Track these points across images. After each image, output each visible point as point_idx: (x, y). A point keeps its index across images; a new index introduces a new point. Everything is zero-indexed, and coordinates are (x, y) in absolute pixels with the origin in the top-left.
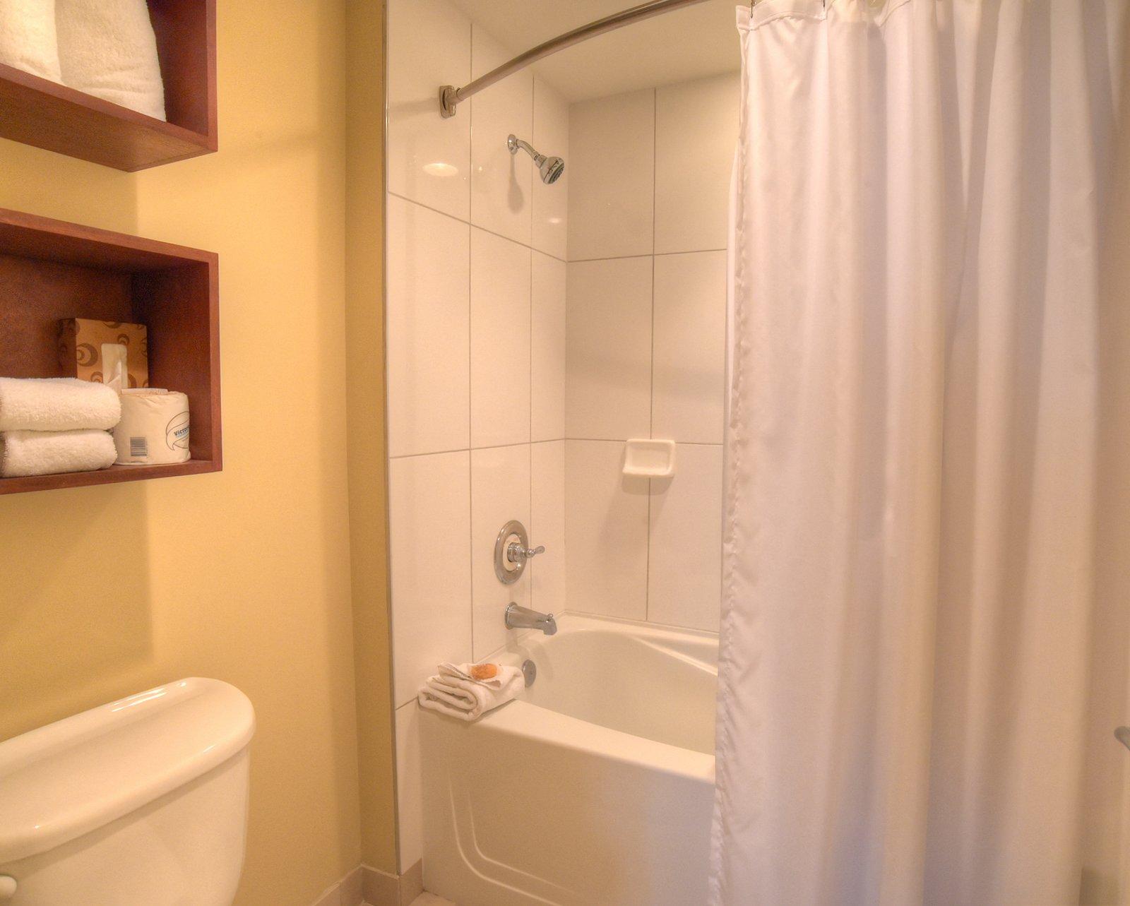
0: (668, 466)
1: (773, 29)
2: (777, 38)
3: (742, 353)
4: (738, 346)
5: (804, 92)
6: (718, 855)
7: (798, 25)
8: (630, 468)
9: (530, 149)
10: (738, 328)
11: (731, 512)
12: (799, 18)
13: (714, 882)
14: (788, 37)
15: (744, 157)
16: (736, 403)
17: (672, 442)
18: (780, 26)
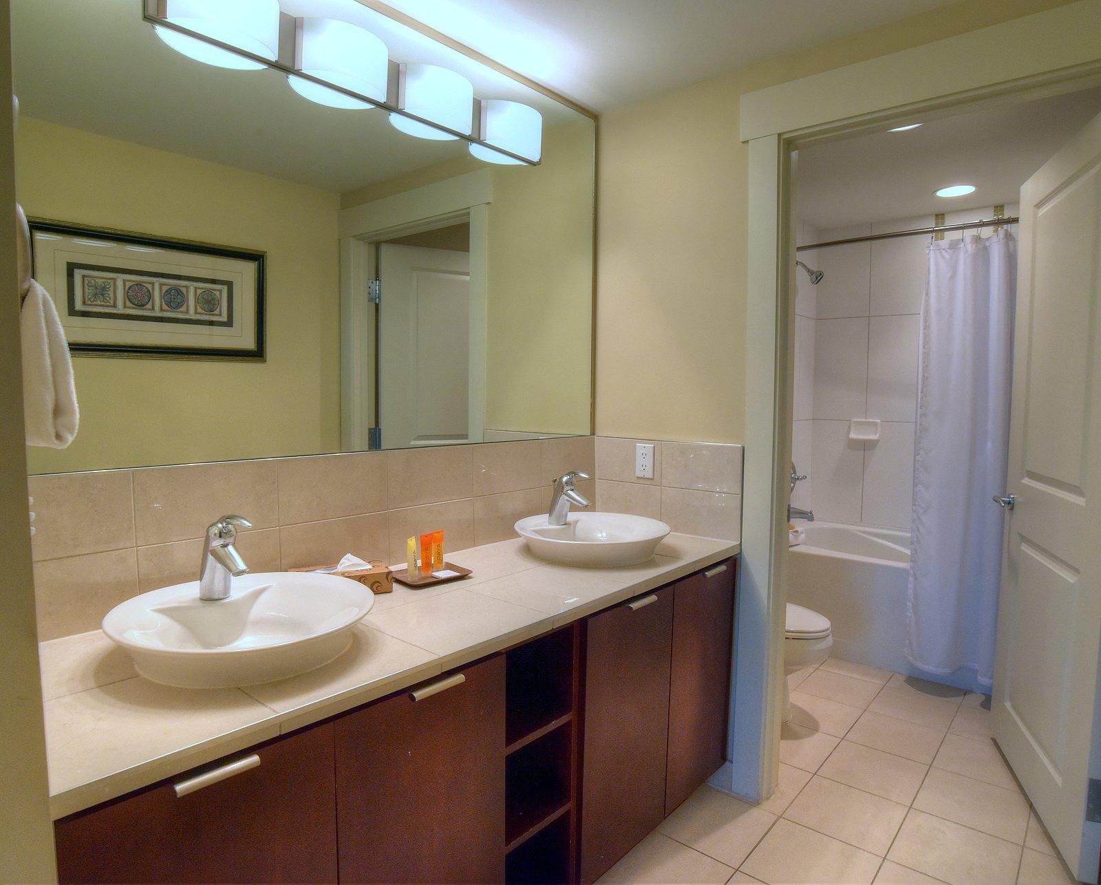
0: (876, 435)
1: (941, 253)
2: (943, 257)
3: (925, 378)
4: (924, 376)
5: (953, 277)
6: (911, 591)
7: (951, 251)
8: (853, 435)
9: (804, 266)
10: (923, 369)
11: (920, 443)
12: (951, 249)
13: (909, 604)
14: (947, 256)
15: (927, 301)
16: (922, 398)
17: (879, 421)
18: (944, 253)
